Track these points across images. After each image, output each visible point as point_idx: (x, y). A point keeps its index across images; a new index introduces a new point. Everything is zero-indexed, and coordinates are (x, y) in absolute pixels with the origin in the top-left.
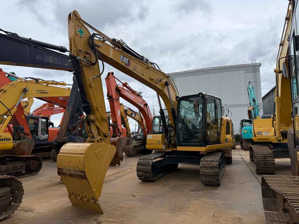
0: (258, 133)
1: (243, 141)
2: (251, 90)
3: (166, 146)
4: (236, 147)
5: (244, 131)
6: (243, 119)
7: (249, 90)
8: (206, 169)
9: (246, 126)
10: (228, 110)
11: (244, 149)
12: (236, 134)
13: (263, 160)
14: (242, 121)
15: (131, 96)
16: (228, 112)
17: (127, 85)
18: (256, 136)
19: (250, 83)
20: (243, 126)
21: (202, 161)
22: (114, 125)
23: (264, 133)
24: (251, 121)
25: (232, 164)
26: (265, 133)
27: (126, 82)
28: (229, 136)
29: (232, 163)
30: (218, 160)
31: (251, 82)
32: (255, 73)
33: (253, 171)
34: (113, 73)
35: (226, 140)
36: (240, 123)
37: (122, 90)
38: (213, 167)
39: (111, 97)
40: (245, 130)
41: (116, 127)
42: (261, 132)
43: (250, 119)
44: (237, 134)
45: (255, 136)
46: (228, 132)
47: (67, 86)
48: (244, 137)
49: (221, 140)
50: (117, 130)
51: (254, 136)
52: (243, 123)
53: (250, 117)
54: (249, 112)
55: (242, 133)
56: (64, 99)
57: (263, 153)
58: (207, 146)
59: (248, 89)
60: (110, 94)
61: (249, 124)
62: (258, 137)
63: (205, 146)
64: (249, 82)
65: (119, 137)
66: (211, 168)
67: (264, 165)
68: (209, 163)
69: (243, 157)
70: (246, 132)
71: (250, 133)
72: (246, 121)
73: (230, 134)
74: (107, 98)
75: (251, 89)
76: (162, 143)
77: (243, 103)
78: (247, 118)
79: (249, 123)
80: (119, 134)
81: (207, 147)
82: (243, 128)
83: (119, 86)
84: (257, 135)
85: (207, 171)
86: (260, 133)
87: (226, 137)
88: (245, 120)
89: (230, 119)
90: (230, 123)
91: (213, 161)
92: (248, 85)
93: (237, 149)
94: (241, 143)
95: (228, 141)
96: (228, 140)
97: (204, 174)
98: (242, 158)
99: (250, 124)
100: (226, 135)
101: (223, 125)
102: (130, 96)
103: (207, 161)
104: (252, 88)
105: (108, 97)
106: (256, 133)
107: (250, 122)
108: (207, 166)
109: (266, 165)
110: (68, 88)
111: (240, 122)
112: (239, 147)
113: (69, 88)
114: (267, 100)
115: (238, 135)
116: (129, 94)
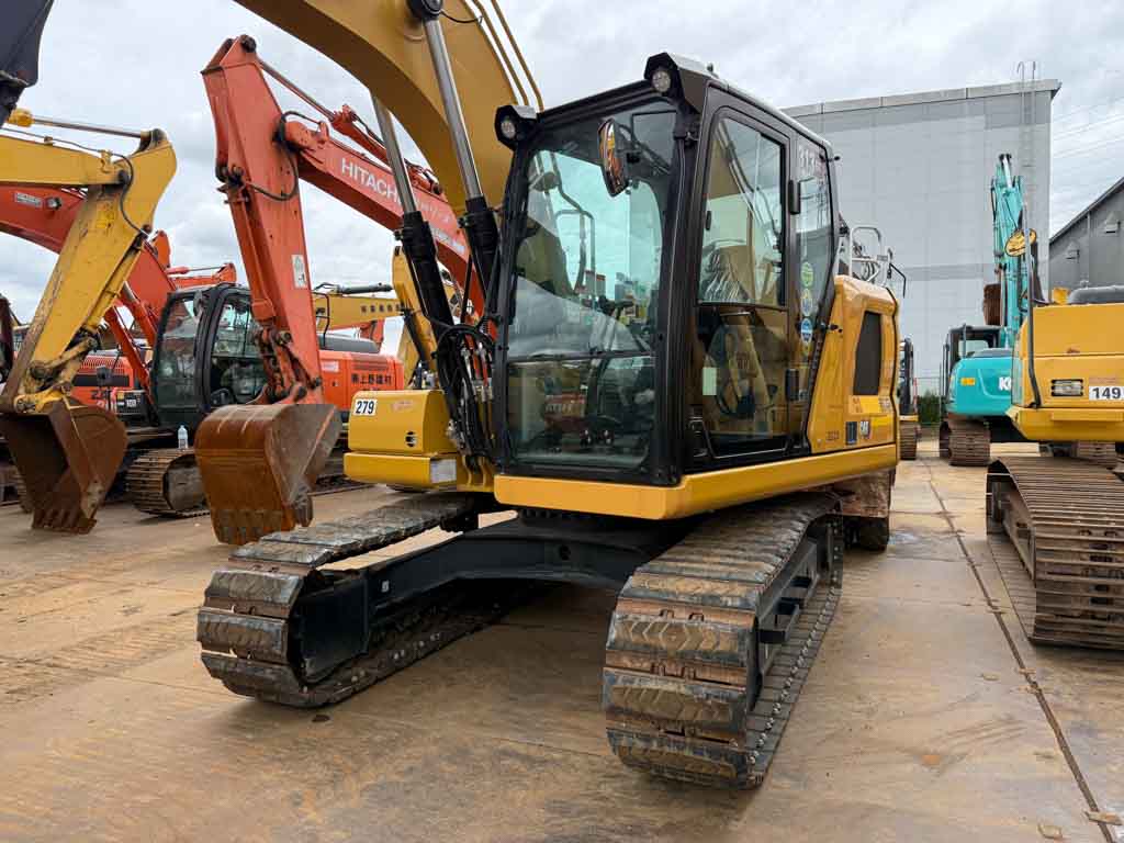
0: (1057, 391)
1: (951, 426)
2: (1007, 194)
3: (459, 465)
4: (920, 446)
5: (963, 380)
6: (960, 326)
7: (1000, 192)
8: (652, 670)
9: (970, 354)
10: (891, 265)
11: (954, 458)
12: (921, 394)
13: (1087, 568)
14: (957, 335)
15: (383, 189)
16: (889, 274)
17: (356, 123)
18: (1043, 404)
19: (1005, 161)
20: (956, 359)
21: (631, 596)
22: (264, 336)
23: (1091, 388)
24: (996, 332)
25: (888, 553)
26: (1102, 389)
27: (346, 107)
28: (869, 404)
29: (891, 545)
30: (754, 598)
31: (1009, 157)
32: (1028, 129)
33: (1010, 619)
34: (248, 45)
35: (852, 429)
36: (944, 343)
37: (315, 146)
38: (706, 654)
39: (238, 177)
40: (965, 374)
41: (277, 350)
42: (1077, 384)
43: (993, 327)
44: (928, 393)
45: (1037, 404)
46: (867, 381)
47: (35, 128)
48: (956, 407)
49: (812, 429)
50: (283, 364)
51: (1031, 406)
52: (961, 343)
53: (993, 318)
54: (993, 294)
55: (952, 387)
56: (46, 204)
57: (1089, 518)
58: (689, 477)
59: (993, 189)
60: (233, 160)
61: (988, 349)
62: (1058, 415)
63: (670, 480)
64: (1002, 157)
65: (296, 400)
66: (690, 662)
67: (1095, 601)
68: (682, 616)
69: (949, 506)
70: (969, 381)
71: (988, 390)
72: (974, 334)
73: (884, 392)
74: (221, 184)
75: (1010, 186)
76: (427, 447)
77: (966, 260)
78: (979, 321)
79: (985, 343)
80: (298, 386)
81: (683, 485)
82: (959, 366)
83: (289, 119)
84: (1047, 401)
85: (653, 684)
86: (1069, 389)
87: (851, 410)
88: (969, 328)
89: (890, 299)
90: (886, 320)
91: (711, 602)
92: (994, 172)
93: (922, 459)
94: (945, 431)
95: (866, 436)
96: (862, 428)
97: (635, 707)
98: (944, 515)
99: (991, 346)
100: (851, 398)
101: (834, 327)
102: (376, 188)
103: (668, 602)
104: (1014, 185)
105: (221, 177)
106: (1044, 387)
107: (991, 337)
108: (661, 641)
109: (1108, 602)
110: (42, 141)
111: (943, 339)
112: (930, 446)
113: (46, 139)
114: (1069, 249)
115: (933, 397)
116: (372, 177)
